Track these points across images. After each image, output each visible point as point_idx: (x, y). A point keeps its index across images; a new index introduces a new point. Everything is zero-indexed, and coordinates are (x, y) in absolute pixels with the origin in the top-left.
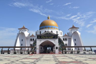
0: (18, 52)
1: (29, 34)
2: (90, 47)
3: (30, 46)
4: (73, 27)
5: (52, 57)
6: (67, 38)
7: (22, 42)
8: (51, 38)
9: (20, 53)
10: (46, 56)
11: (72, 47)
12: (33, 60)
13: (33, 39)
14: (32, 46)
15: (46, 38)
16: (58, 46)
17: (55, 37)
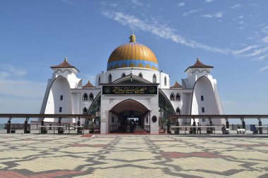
0: (50, 129)
1: (80, 82)
2: (242, 117)
3: (82, 113)
4: (198, 65)
5: (143, 141)
6: (181, 92)
7: (62, 104)
8: (139, 94)
9: (57, 132)
10: (126, 140)
11: (194, 117)
13: (91, 96)
14: (87, 114)
15: (125, 93)
16: (158, 115)
17: (151, 89)
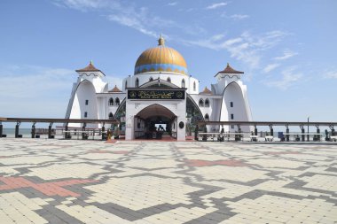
0: (75, 134)
1: (106, 87)
2: (270, 124)
3: (107, 118)
4: (228, 71)
5: (168, 148)
6: (210, 98)
7: (87, 109)
8: (165, 99)
9: (81, 137)
10: (151, 146)
11: (223, 123)
12: (116, 157)
13: (118, 101)
14: (113, 119)
15: (151, 98)
16: (185, 121)
17: (178, 94)
